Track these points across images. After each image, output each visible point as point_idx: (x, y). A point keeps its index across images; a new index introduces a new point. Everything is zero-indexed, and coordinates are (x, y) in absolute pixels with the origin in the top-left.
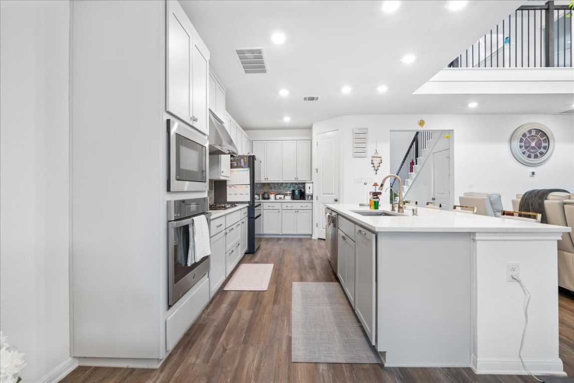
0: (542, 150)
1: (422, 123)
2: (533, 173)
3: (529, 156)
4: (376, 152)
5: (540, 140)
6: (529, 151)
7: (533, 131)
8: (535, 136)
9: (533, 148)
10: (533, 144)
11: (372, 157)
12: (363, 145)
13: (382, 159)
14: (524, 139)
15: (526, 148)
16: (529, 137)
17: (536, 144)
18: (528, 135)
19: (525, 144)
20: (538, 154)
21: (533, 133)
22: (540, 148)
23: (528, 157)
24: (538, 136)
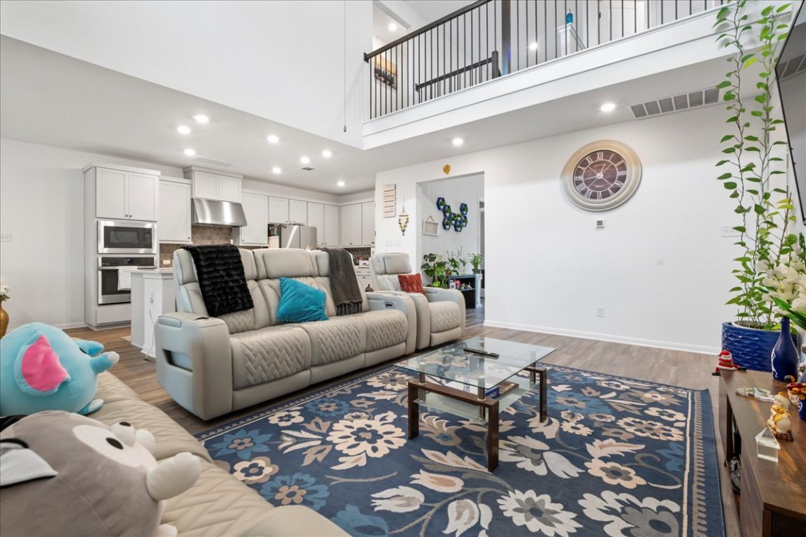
0: (617, 183)
1: (447, 169)
2: (600, 223)
3: (594, 196)
4: (404, 211)
5: (613, 167)
6: (592, 188)
7: (598, 154)
8: (603, 162)
9: (600, 182)
10: (600, 176)
11: (401, 216)
12: (392, 203)
13: (409, 217)
14: (584, 169)
15: (587, 183)
16: (592, 166)
17: (605, 175)
18: (590, 162)
19: (585, 177)
20: (610, 190)
21: (600, 158)
22: (612, 180)
23: (591, 197)
24: (609, 161)
